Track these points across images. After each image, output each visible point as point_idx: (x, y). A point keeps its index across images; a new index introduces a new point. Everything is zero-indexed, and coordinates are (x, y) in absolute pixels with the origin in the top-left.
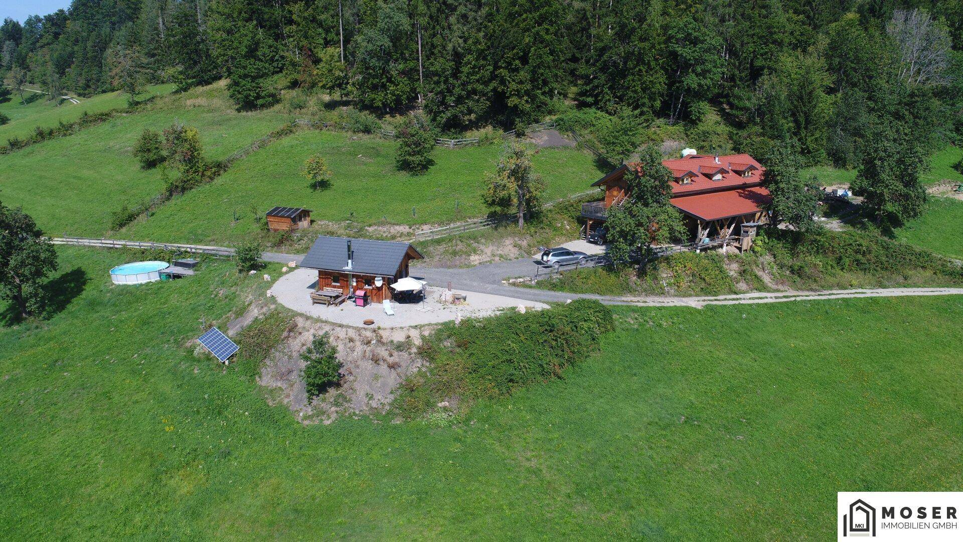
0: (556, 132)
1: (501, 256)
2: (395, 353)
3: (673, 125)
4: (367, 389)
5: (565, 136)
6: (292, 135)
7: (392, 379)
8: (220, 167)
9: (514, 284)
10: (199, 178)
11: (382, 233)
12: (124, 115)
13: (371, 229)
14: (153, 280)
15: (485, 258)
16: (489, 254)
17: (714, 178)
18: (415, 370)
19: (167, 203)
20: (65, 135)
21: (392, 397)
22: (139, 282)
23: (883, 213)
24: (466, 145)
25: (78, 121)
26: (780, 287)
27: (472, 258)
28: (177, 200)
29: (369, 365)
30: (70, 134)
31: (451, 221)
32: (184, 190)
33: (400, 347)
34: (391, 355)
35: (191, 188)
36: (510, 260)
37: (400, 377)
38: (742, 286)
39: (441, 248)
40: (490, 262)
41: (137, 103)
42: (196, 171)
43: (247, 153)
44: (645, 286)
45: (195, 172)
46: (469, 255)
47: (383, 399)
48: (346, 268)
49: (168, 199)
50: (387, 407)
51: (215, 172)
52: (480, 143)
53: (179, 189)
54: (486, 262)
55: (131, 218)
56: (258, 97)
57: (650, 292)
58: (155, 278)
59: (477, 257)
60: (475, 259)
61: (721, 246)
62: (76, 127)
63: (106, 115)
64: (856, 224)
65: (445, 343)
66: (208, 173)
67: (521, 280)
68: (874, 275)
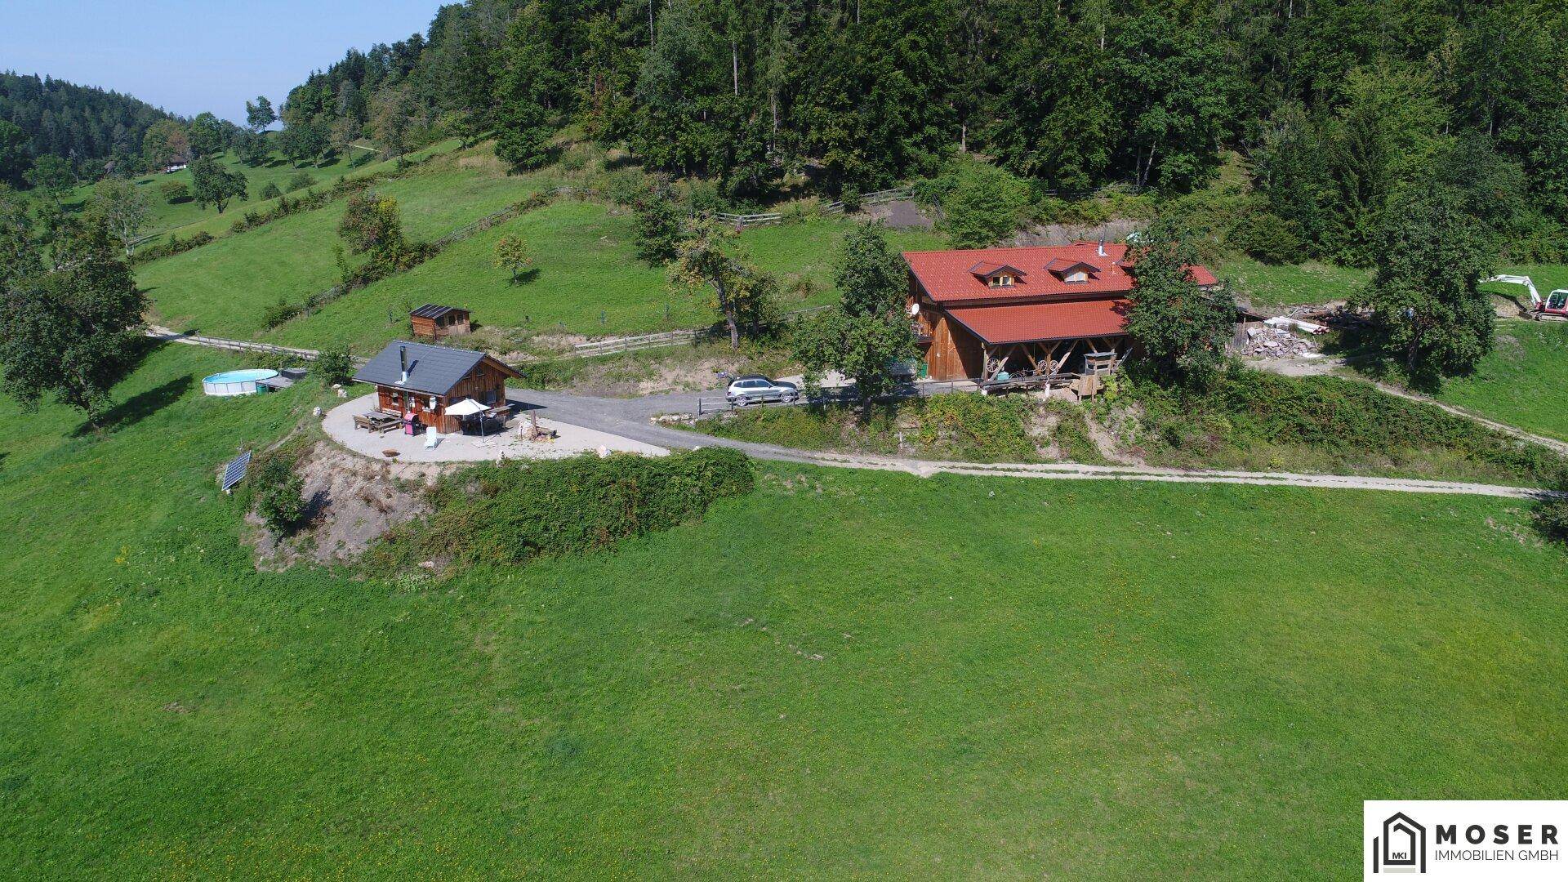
0: (912, 204)
1: (687, 385)
2: (396, 495)
3: (1139, 193)
4: (342, 535)
5: (924, 211)
6: (544, 209)
7: (376, 525)
8: (425, 251)
9: (664, 423)
10: (390, 265)
11: (549, 345)
12: (390, 180)
13: (536, 339)
14: (248, 393)
15: (662, 386)
16: (670, 381)
17: (1067, 280)
18: (411, 517)
19: (343, 298)
20: (313, 208)
21: (365, 548)
22: (230, 394)
23: (1395, 348)
24: (763, 223)
25: (332, 188)
26: (1126, 459)
27: (642, 385)
28: (357, 295)
29: (356, 505)
30: (320, 207)
31: (653, 331)
32: (366, 281)
33: (403, 487)
34: (389, 496)
35: (377, 279)
36: (699, 390)
37: (388, 524)
38: (1052, 451)
39: (604, 369)
40: (667, 392)
41: (410, 164)
42: (389, 256)
43: (472, 233)
44: (865, 439)
45: (386, 257)
46: (639, 381)
47: (355, 548)
48: (399, 383)
49: (346, 292)
50: (355, 560)
51: (415, 257)
52: (785, 220)
53: (360, 279)
54: (662, 392)
55: (288, 314)
56: (529, 155)
57: (871, 448)
58: (250, 390)
59: (650, 384)
60: (646, 386)
61: (1039, 387)
62: (329, 196)
63: (368, 180)
64: (1366, 365)
65: (469, 488)
66: (405, 259)
67: (676, 418)
68: (1329, 452)
